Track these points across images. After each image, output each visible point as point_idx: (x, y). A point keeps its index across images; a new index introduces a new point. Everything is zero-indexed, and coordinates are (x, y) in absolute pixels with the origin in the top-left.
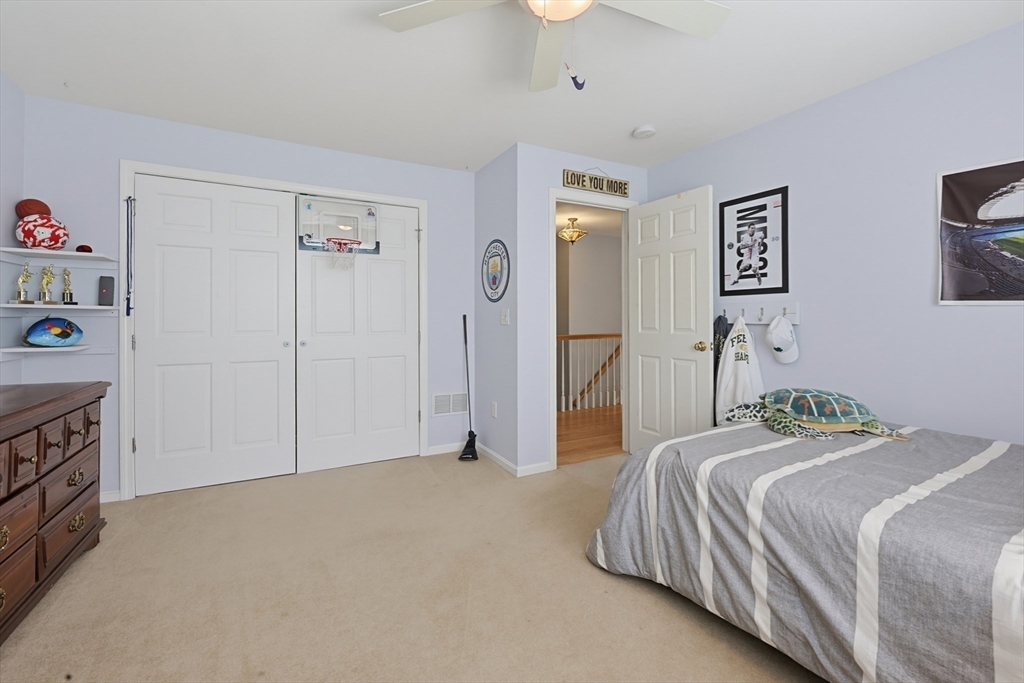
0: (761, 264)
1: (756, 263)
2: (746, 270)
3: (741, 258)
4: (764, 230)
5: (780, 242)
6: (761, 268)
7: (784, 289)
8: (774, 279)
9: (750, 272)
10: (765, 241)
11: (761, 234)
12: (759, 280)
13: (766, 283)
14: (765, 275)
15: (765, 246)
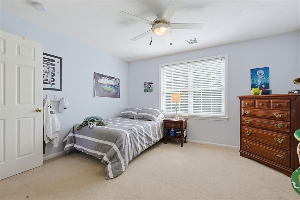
0: (52, 80)
1: (50, 79)
2: (45, 81)
3: (44, 76)
4: (54, 68)
5: (59, 74)
6: (52, 81)
7: (61, 90)
8: (57, 86)
9: (47, 82)
10: (54, 72)
11: (52, 69)
12: (51, 85)
13: (54, 87)
14: (54, 84)
15: (54, 74)
